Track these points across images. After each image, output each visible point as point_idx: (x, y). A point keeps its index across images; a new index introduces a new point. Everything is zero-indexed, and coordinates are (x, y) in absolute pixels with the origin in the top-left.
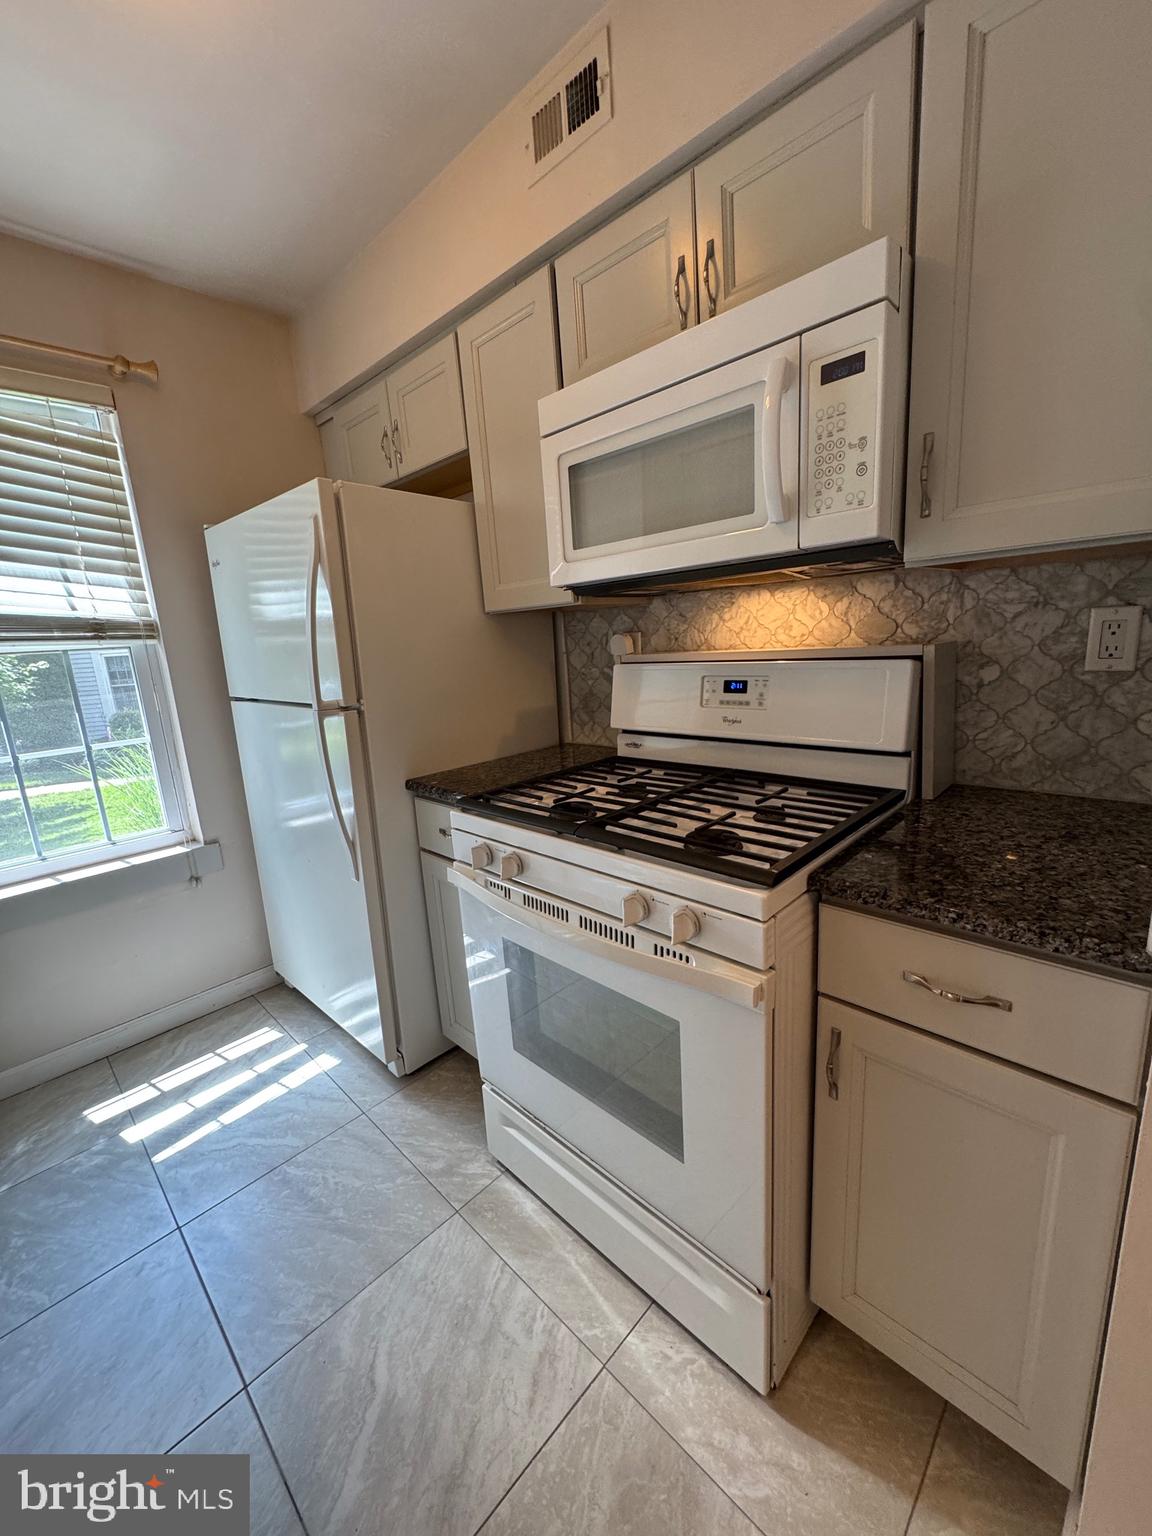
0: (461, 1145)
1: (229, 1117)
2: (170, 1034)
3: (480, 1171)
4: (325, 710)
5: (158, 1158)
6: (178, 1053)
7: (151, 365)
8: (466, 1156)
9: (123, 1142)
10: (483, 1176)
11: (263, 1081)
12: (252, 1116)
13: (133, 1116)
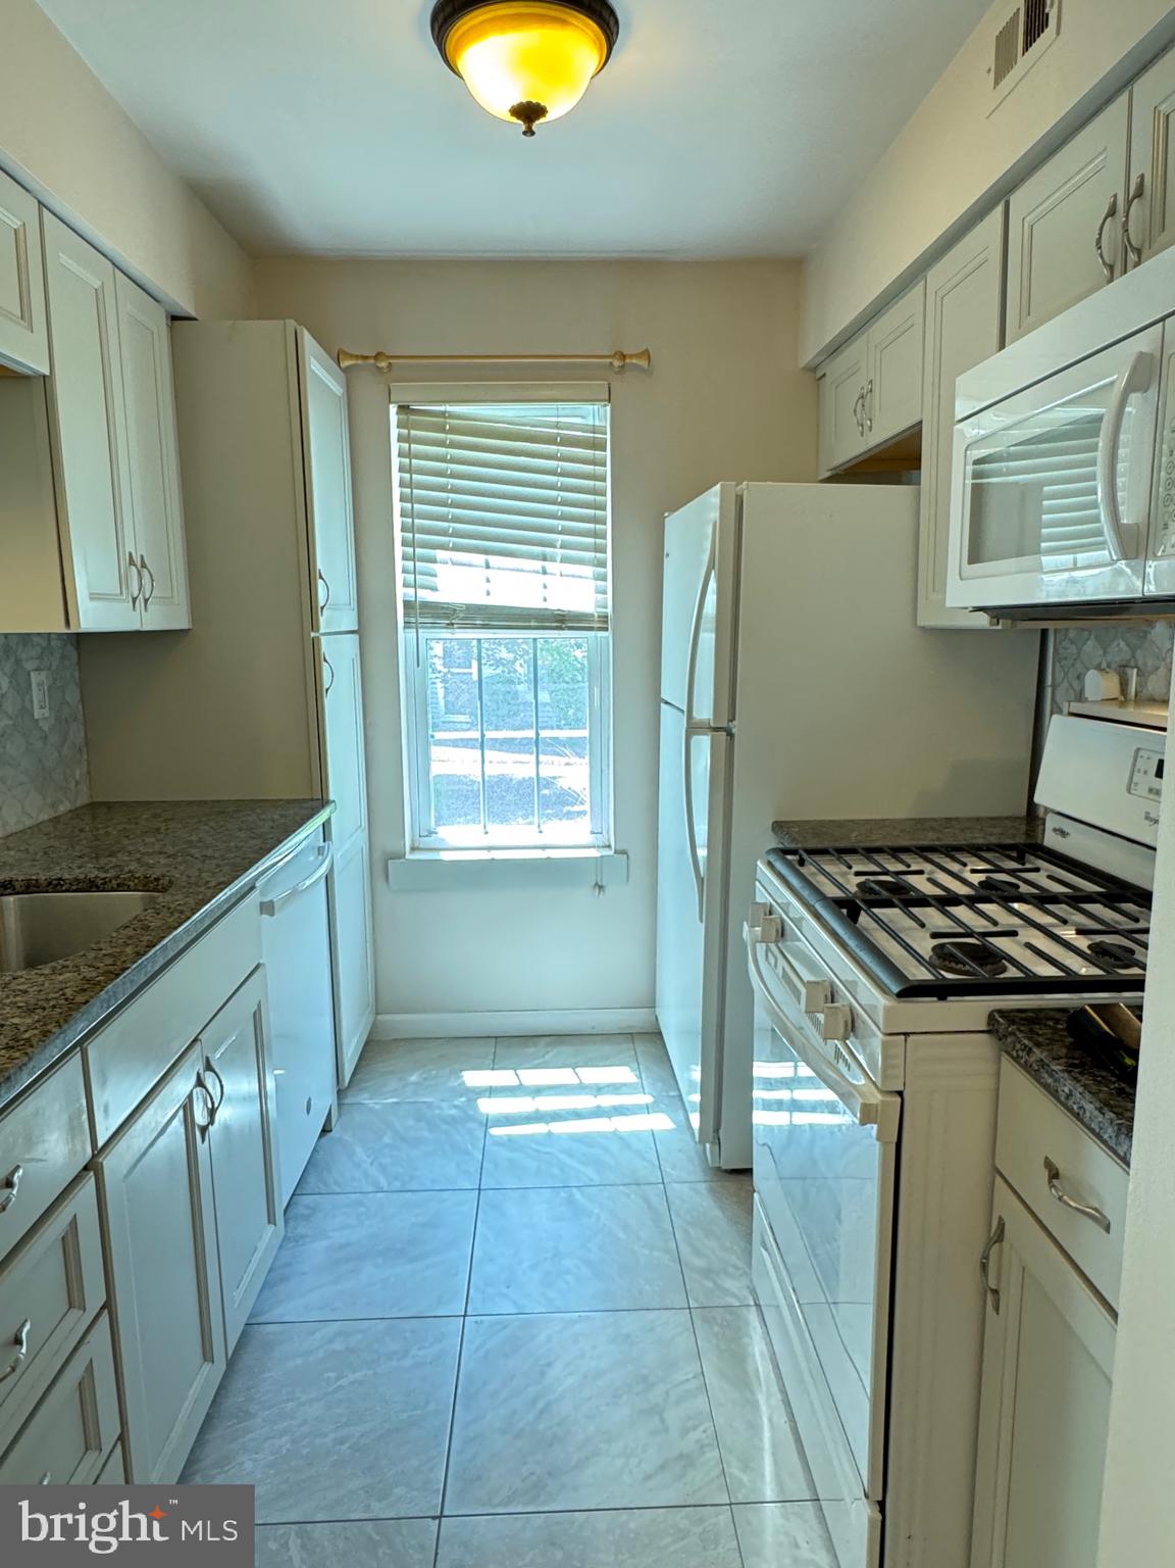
0: (734, 1259)
1: (558, 1128)
2: (548, 1039)
3: (736, 1291)
4: (693, 728)
5: (494, 1131)
6: (548, 1057)
7: (646, 354)
8: (731, 1270)
9: (476, 1108)
10: (735, 1296)
11: (597, 1113)
12: (574, 1138)
13: (492, 1091)
